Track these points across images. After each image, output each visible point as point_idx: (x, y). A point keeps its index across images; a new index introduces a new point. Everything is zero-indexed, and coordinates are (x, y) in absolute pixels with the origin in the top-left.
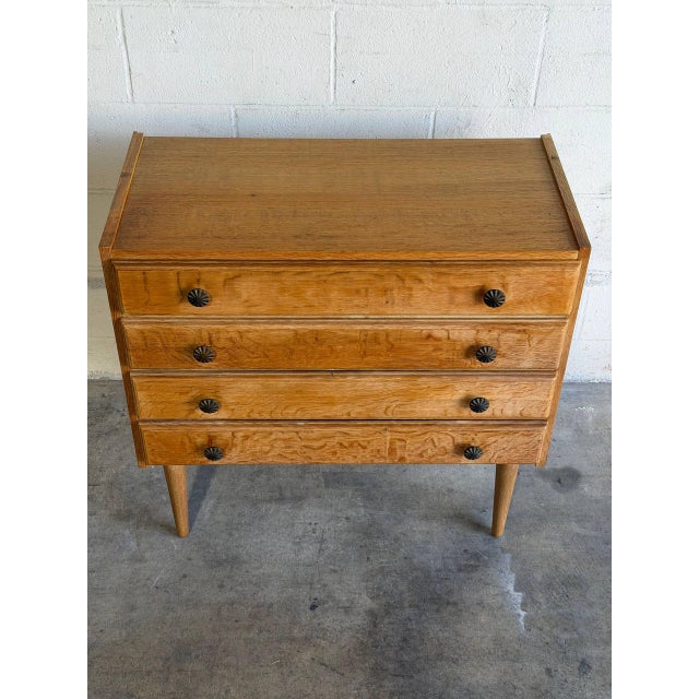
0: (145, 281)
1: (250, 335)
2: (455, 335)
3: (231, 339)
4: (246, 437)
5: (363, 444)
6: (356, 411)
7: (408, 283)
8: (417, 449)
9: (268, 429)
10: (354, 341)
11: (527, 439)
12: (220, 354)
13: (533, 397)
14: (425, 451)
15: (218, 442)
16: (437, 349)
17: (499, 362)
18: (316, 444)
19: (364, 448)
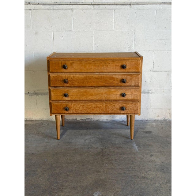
0: (55, 64)
1: (76, 77)
2: (117, 77)
3: (72, 78)
4: (74, 105)
5: (100, 107)
6: (98, 98)
7: (107, 64)
8: (112, 108)
9: (79, 103)
10: (97, 78)
11: (135, 106)
12: (70, 82)
13: (135, 94)
14: (113, 109)
15: (68, 106)
16: (114, 81)
17: (127, 84)
18: (89, 107)
19: (100, 108)
